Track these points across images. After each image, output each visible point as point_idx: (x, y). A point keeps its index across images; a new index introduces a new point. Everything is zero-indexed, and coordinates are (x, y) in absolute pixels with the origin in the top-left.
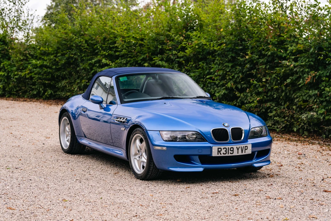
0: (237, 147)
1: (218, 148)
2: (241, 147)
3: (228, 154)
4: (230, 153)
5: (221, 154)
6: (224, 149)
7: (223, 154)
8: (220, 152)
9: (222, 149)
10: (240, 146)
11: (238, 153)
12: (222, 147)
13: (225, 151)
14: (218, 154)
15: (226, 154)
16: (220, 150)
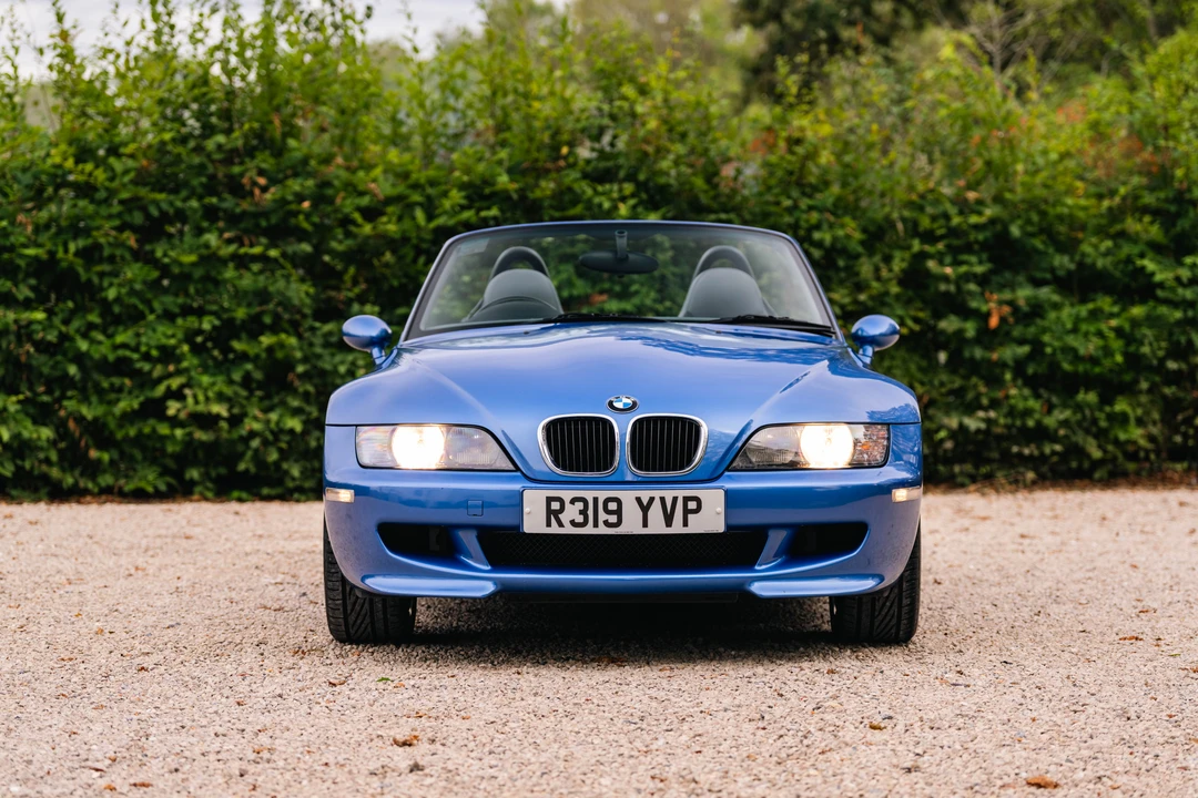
0: (639, 500)
1: (549, 500)
2: (663, 500)
3: (596, 525)
4: (606, 523)
5: (561, 525)
6: (573, 501)
7: (573, 523)
8: (556, 513)
9: (567, 505)
10: (657, 494)
11: (645, 524)
12: (567, 495)
13: (581, 512)
14: (549, 524)
15: (584, 524)
16: (555, 506)
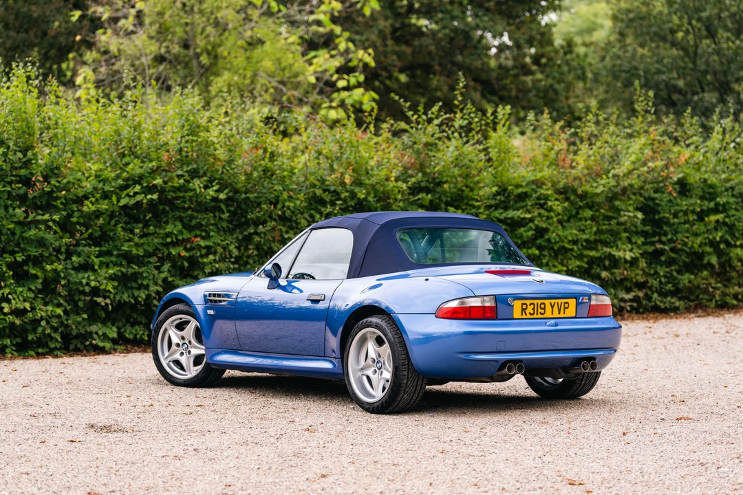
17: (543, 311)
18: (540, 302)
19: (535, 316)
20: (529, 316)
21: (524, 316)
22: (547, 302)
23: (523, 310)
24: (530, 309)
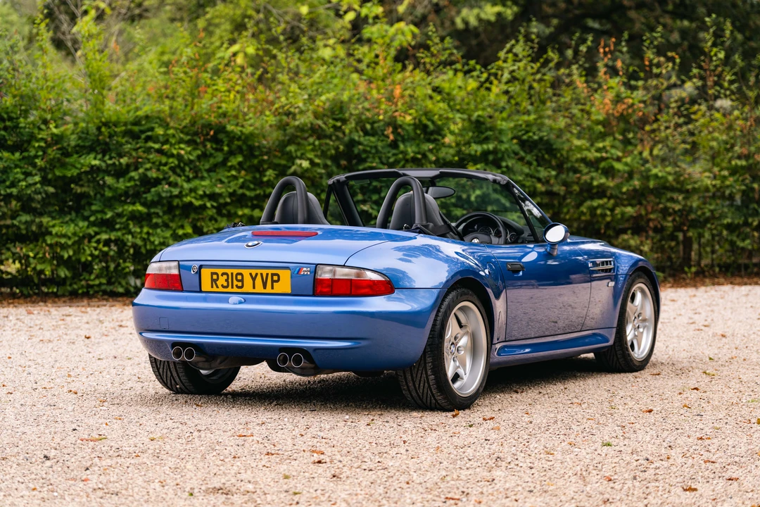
17: (240, 284)
18: (235, 271)
19: (229, 289)
20: (221, 289)
21: (215, 289)
22: (246, 272)
23: (214, 281)
24: (222, 281)
